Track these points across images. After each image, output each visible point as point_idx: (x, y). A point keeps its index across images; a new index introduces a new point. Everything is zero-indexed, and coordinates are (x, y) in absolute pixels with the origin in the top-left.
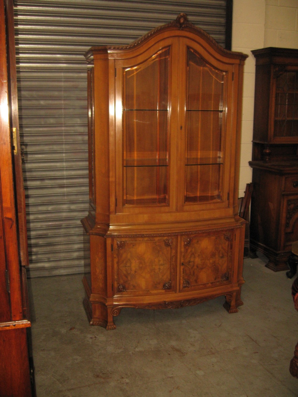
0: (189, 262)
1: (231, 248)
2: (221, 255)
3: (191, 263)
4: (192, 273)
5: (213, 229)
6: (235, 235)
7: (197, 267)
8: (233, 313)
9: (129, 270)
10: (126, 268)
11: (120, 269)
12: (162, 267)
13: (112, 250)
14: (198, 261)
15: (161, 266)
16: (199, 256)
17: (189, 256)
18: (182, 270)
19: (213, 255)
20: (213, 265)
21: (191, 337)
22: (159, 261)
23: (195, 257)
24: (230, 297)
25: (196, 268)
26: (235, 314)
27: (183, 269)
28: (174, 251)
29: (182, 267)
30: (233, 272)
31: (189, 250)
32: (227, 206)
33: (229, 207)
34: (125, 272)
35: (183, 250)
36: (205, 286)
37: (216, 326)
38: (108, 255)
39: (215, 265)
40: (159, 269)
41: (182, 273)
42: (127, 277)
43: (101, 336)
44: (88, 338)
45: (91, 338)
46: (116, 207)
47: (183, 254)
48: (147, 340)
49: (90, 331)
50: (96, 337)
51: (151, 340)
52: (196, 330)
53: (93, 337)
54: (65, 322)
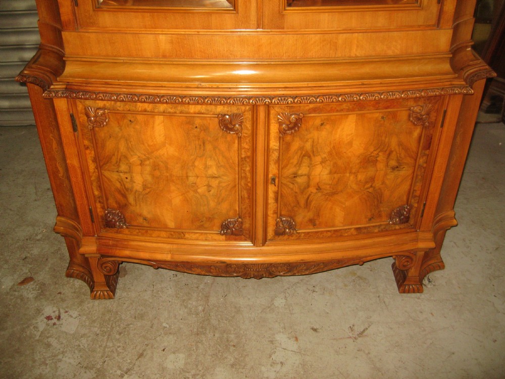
0: (295, 176)
1: (428, 145)
2: (393, 163)
3: (299, 180)
4: (302, 202)
5: (372, 94)
6: (445, 112)
7: (319, 188)
8: (409, 292)
9: (128, 180)
10: (120, 176)
11: (104, 176)
12: (214, 183)
13: (75, 128)
14: (321, 173)
15: (213, 180)
16: (323, 162)
17: (295, 161)
18: (271, 195)
19: (368, 161)
20: (369, 185)
21: (273, 364)
22: (206, 167)
23: (311, 166)
24: (408, 261)
25: (314, 191)
26: (413, 295)
27: (276, 193)
28: (246, 145)
29: (272, 189)
30: (425, 205)
31: (296, 145)
32: (433, 21)
33: (438, 24)
34: (118, 185)
35: (274, 144)
36: (337, 235)
37: (351, 335)
38: (64, 140)
39: (371, 186)
40: (209, 186)
41: (271, 201)
42: (125, 196)
43: (71, 317)
44: (43, 317)
45: (49, 318)
46: (76, 8)
47: (274, 156)
48: (164, 350)
49: (60, 293)
50: (59, 318)
51: (174, 353)
52: (297, 339)
53: (53, 317)
54: (26, 258)
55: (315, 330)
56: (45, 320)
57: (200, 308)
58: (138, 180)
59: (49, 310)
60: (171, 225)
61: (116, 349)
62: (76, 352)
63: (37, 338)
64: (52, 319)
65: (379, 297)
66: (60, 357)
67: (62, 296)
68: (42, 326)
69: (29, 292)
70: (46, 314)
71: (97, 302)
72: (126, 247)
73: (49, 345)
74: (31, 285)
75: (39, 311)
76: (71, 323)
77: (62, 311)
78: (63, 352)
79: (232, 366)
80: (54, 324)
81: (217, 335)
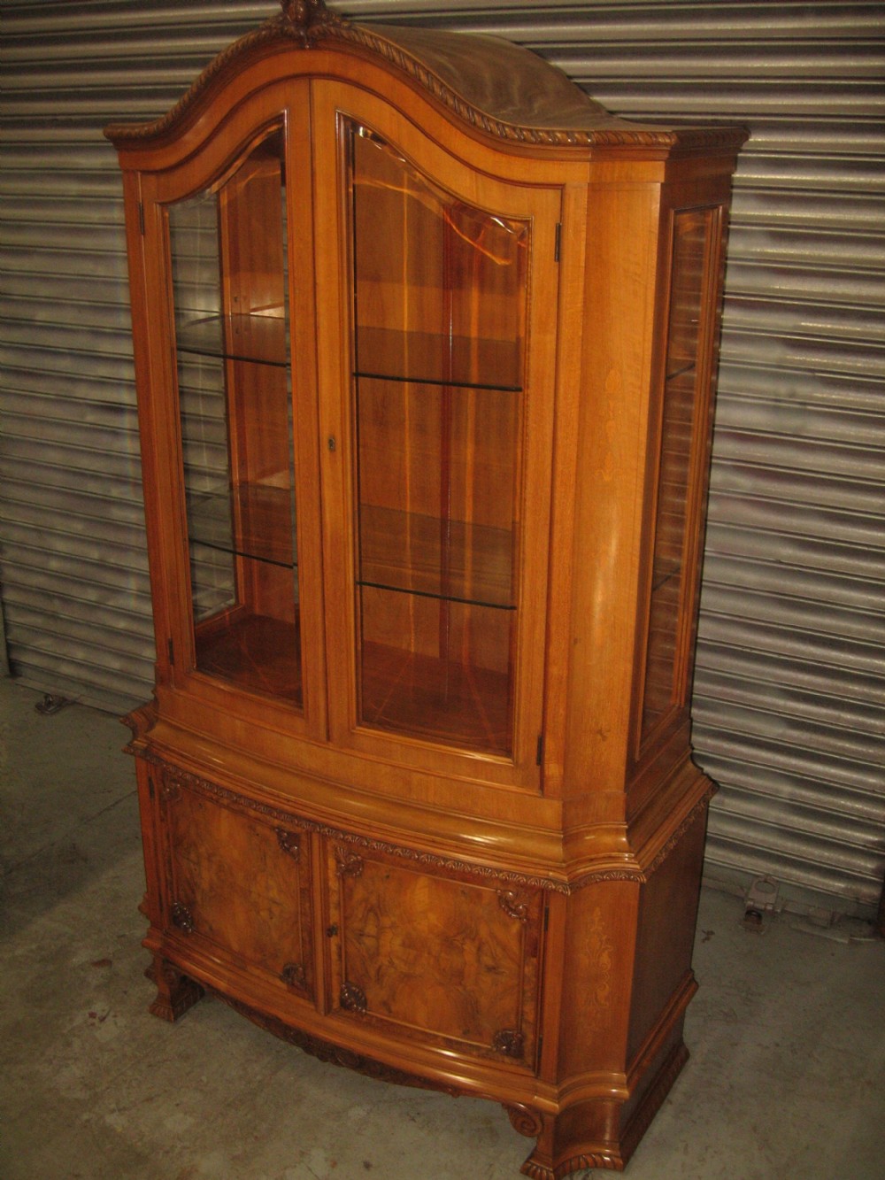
0: (362, 933)
2: (487, 960)
3: (366, 940)
4: (372, 972)
6: (547, 912)
7: (391, 961)
9: (196, 874)
10: (189, 865)
12: (276, 910)
13: (151, 794)
14: (392, 942)
15: (275, 905)
16: (394, 928)
17: (359, 914)
19: (450, 945)
22: (268, 887)
23: (379, 927)
25: (386, 962)
27: (340, 950)
30: (541, 1040)
31: (359, 893)
35: (334, 885)
40: (271, 911)
41: (333, 955)
43: (116, 1024)
44: (86, 1012)
45: (92, 1015)
46: (172, 666)
47: (334, 898)
48: (177, 1105)
49: (125, 992)
50: (103, 1020)
51: (186, 1113)
52: (334, 1164)
53: (98, 1016)
54: (122, 936)
55: (367, 1166)
56: (87, 1015)
57: (259, 1078)
58: (206, 877)
59: (99, 1007)
60: (235, 947)
61: (131, 1081)
62: (90, 1064)
63: (65, 1031)
64: (95, 1017)
65: (491, 1165)
66: (70, 1062)
67: (125, 996)
68: (78, 1021)
69: (96, 977)
70: (93, 1010)
71: (155, 1020)
72: (188, 957)
73: (69, 1044)
74: (103, 971)
75: (89, 1003)
76: (108, 1032)
77: (112, 1014)
78: (76, 1059)
79: (234, 1158)
80: (93, 1024)
81: (249, 1116)
